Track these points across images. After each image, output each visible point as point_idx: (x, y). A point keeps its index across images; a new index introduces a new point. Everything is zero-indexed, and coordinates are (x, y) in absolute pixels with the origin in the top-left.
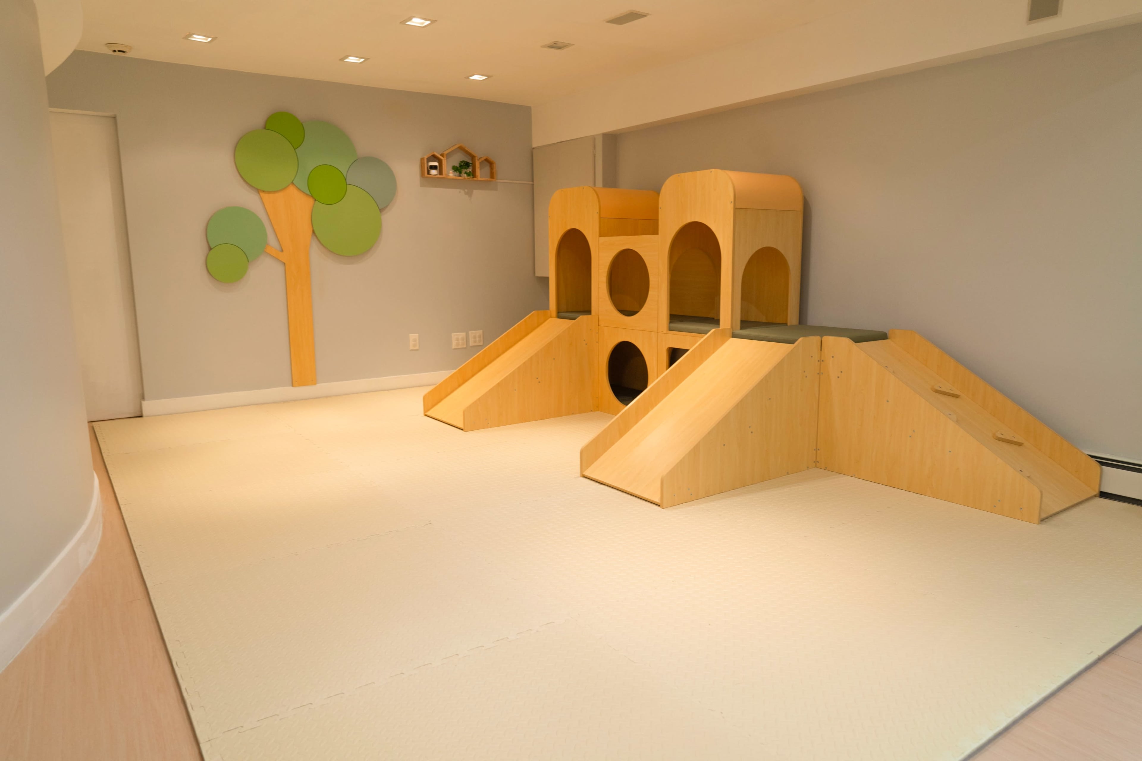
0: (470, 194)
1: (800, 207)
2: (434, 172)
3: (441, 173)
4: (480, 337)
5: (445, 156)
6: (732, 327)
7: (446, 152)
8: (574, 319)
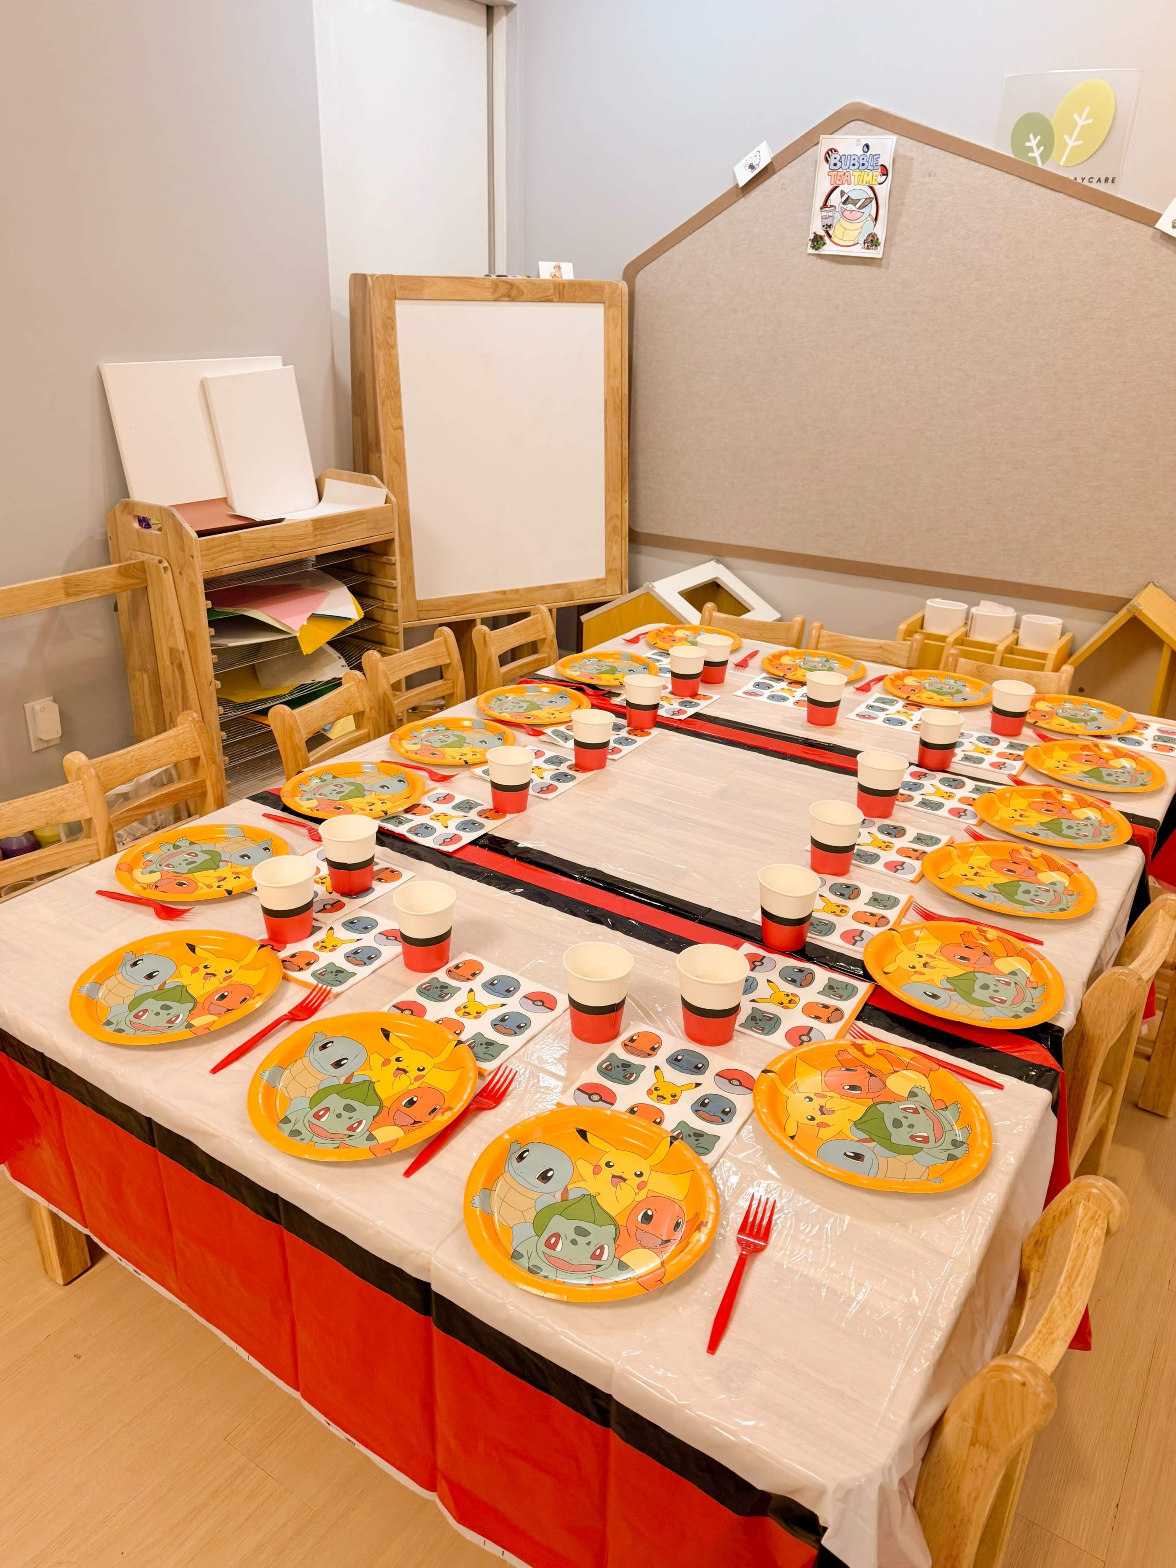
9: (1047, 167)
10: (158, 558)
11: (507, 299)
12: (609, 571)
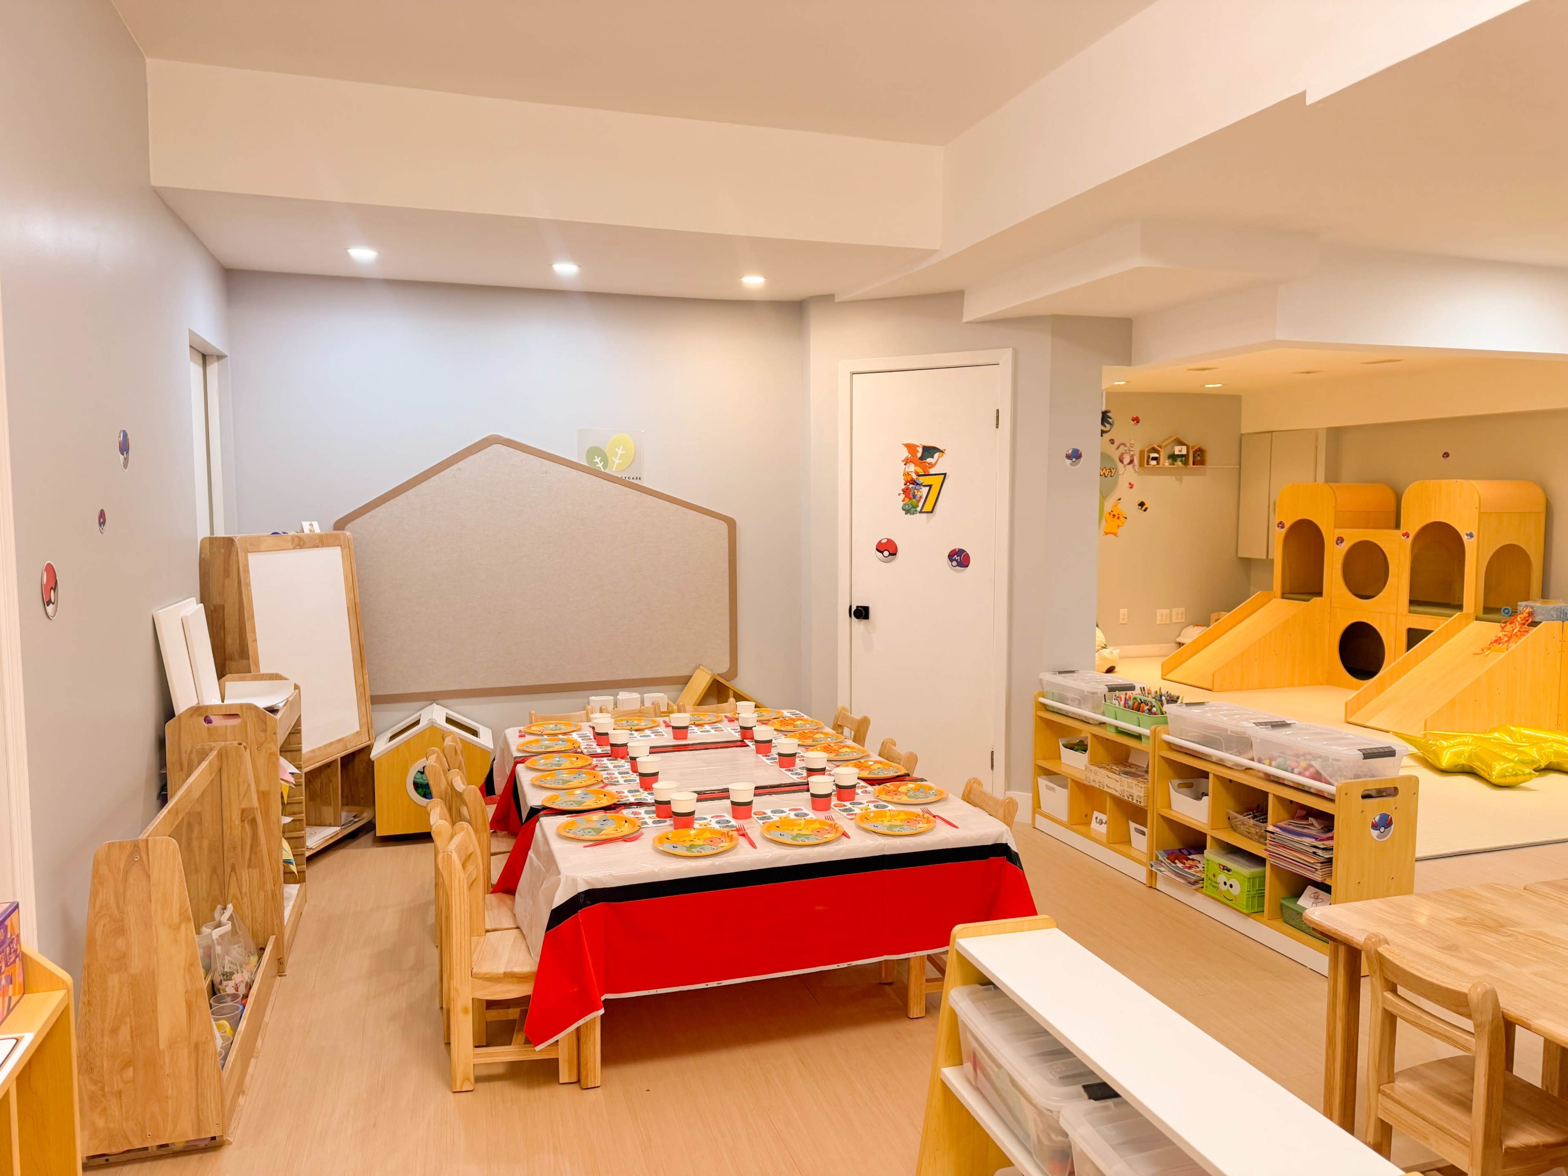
0: (1180, 480)
1: (1542, 509)
2: (1154, 463)
3: (1158, 463)
4: (1182, 614)
5: (1163, 447)
6: (1475, 611)
7: (1164, 444)
8: (1308, 601)
9: (606, 471)
10: (237, 742)
11: (298, 547)
12: (361, 726)
